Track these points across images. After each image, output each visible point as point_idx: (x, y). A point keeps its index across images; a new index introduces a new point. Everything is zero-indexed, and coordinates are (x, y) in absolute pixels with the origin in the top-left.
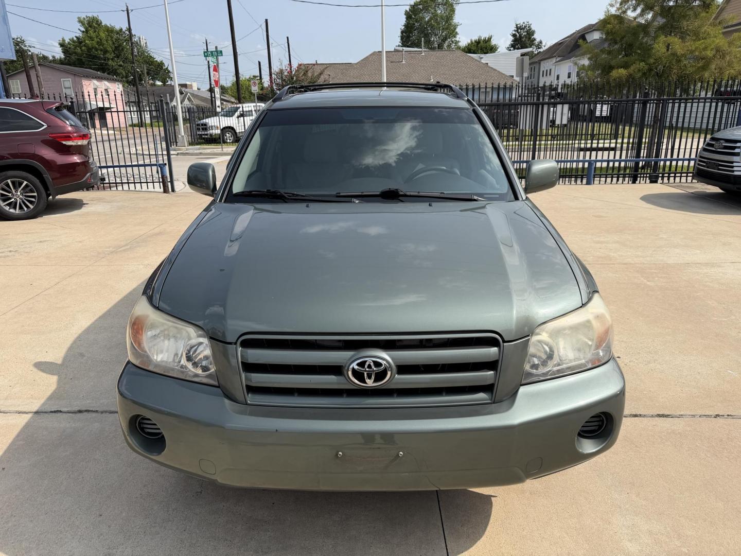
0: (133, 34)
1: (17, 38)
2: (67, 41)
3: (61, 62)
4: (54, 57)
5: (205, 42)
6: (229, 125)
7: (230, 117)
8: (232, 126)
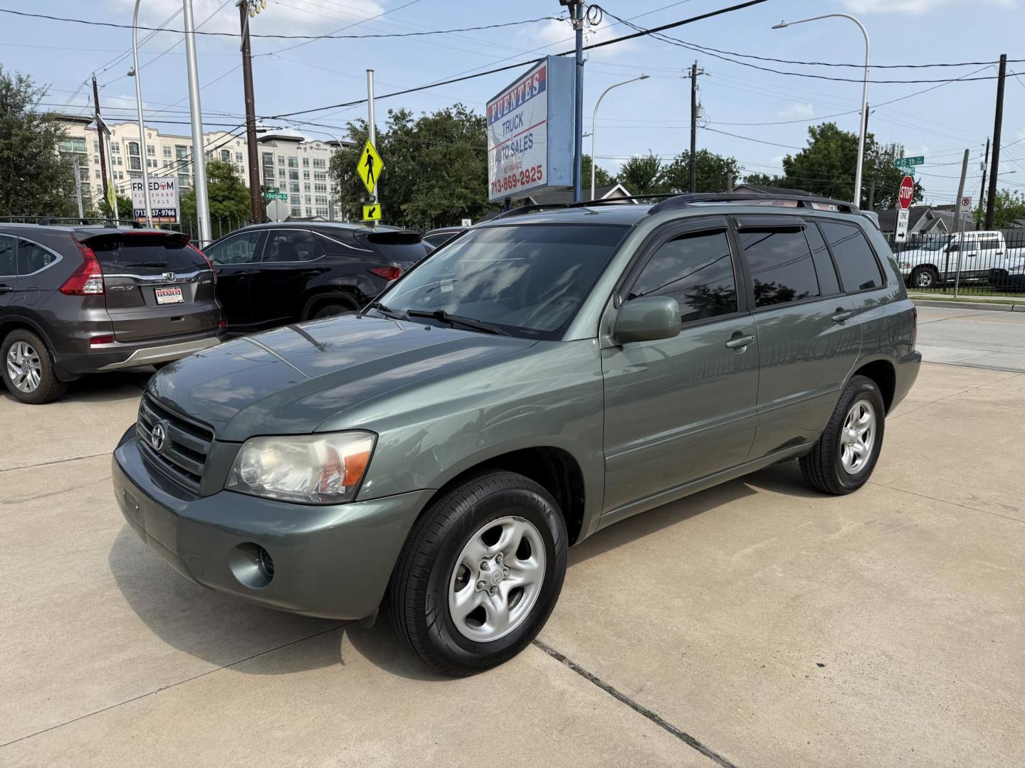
0: (875, 141)
1: (728, 159)
2: (793, 157)
3: (778, 183)
4: (776, 177)
5: (986, 144)
6: (931, 263)
7: (934, 250)
8: (936, 264)
